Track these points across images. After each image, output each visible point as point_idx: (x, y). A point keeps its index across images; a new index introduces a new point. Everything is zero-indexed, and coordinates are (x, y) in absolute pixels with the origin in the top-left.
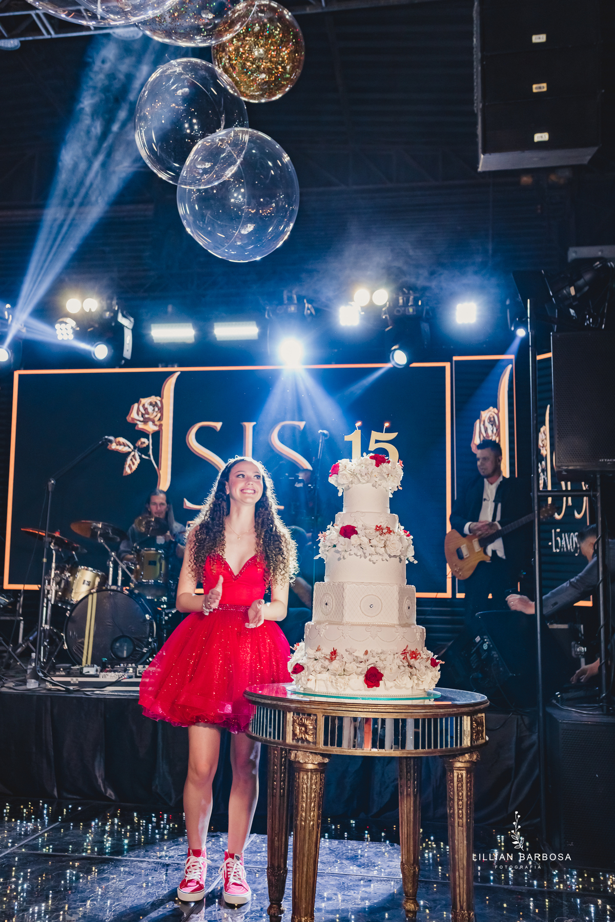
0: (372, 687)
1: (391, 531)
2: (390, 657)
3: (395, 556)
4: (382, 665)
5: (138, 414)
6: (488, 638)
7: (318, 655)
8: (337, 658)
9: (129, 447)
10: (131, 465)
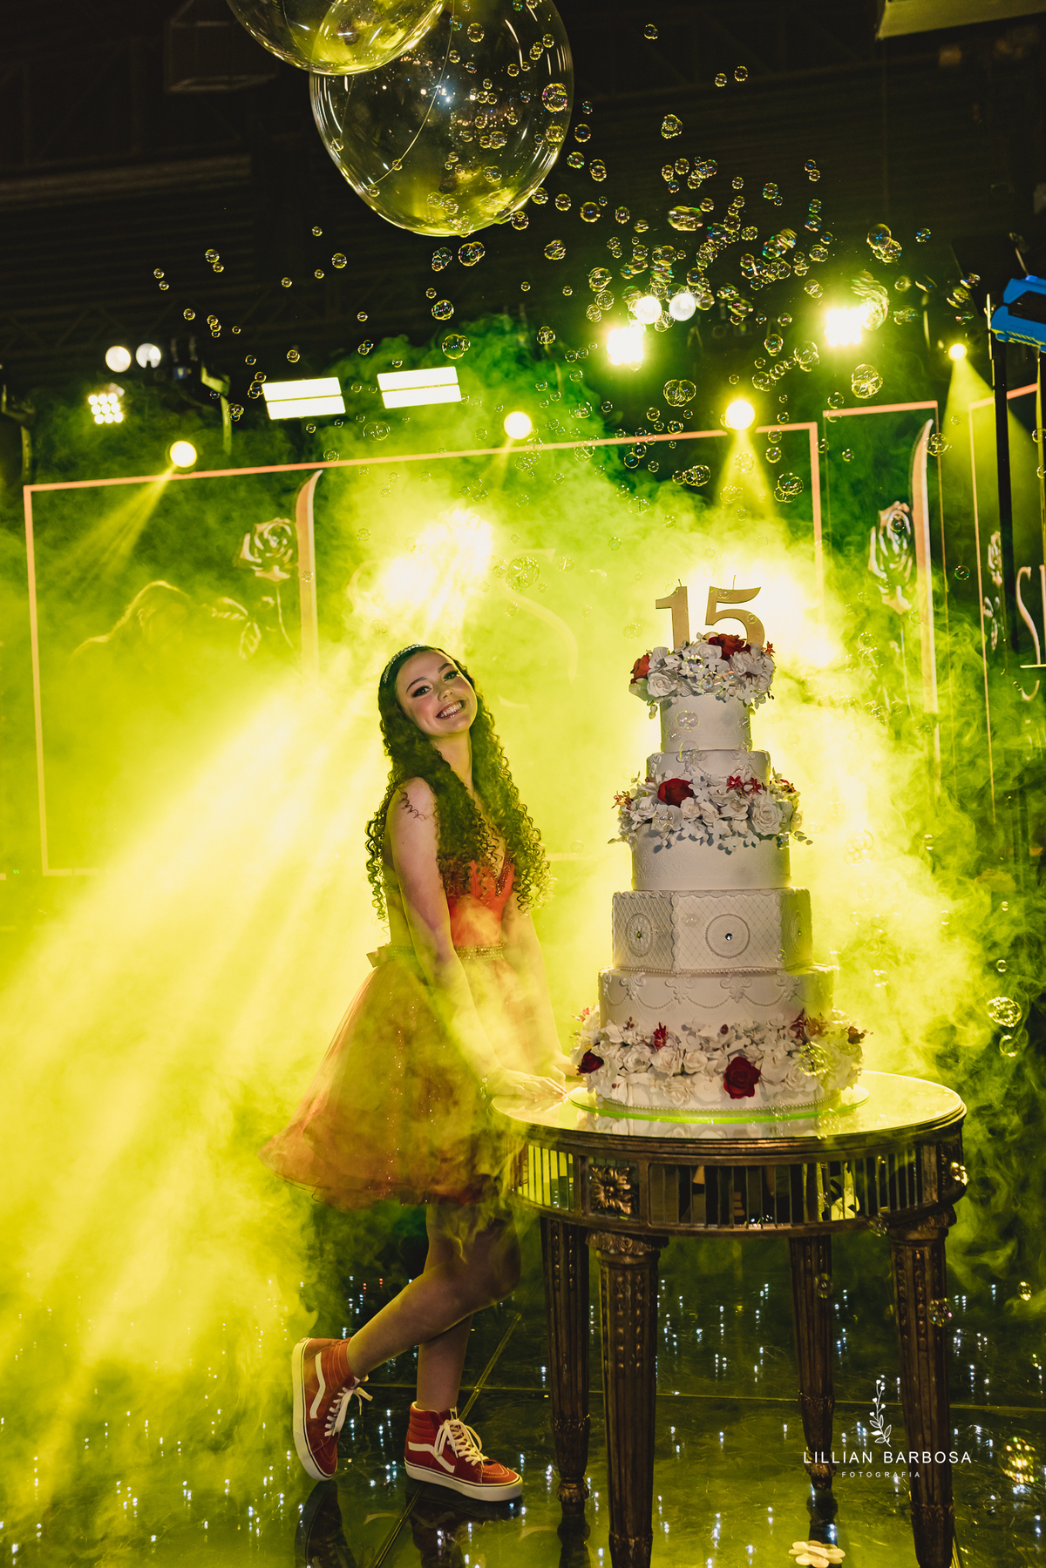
0: (739, 1096)
1: (759, 787)
2: (772, 1036)
3: (770, 837)
4: (757, 1054)
5: (252, 552)
7: (630, 1036)
8: (669, 1042)
9: (242, 614)
10: (247, 647)
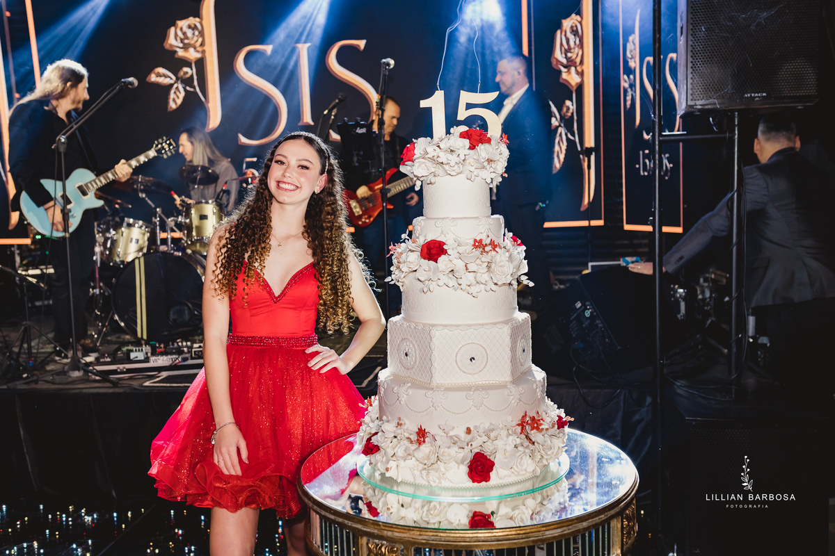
0: (479, 481)
1: (495, 246)
2: (504, 433)
4: (491, 448)
5: (176, 40)
6: (591, 304)
7: (399, 434)
8: (427, 440)
9: (171, 79)
10: (176, 99)
